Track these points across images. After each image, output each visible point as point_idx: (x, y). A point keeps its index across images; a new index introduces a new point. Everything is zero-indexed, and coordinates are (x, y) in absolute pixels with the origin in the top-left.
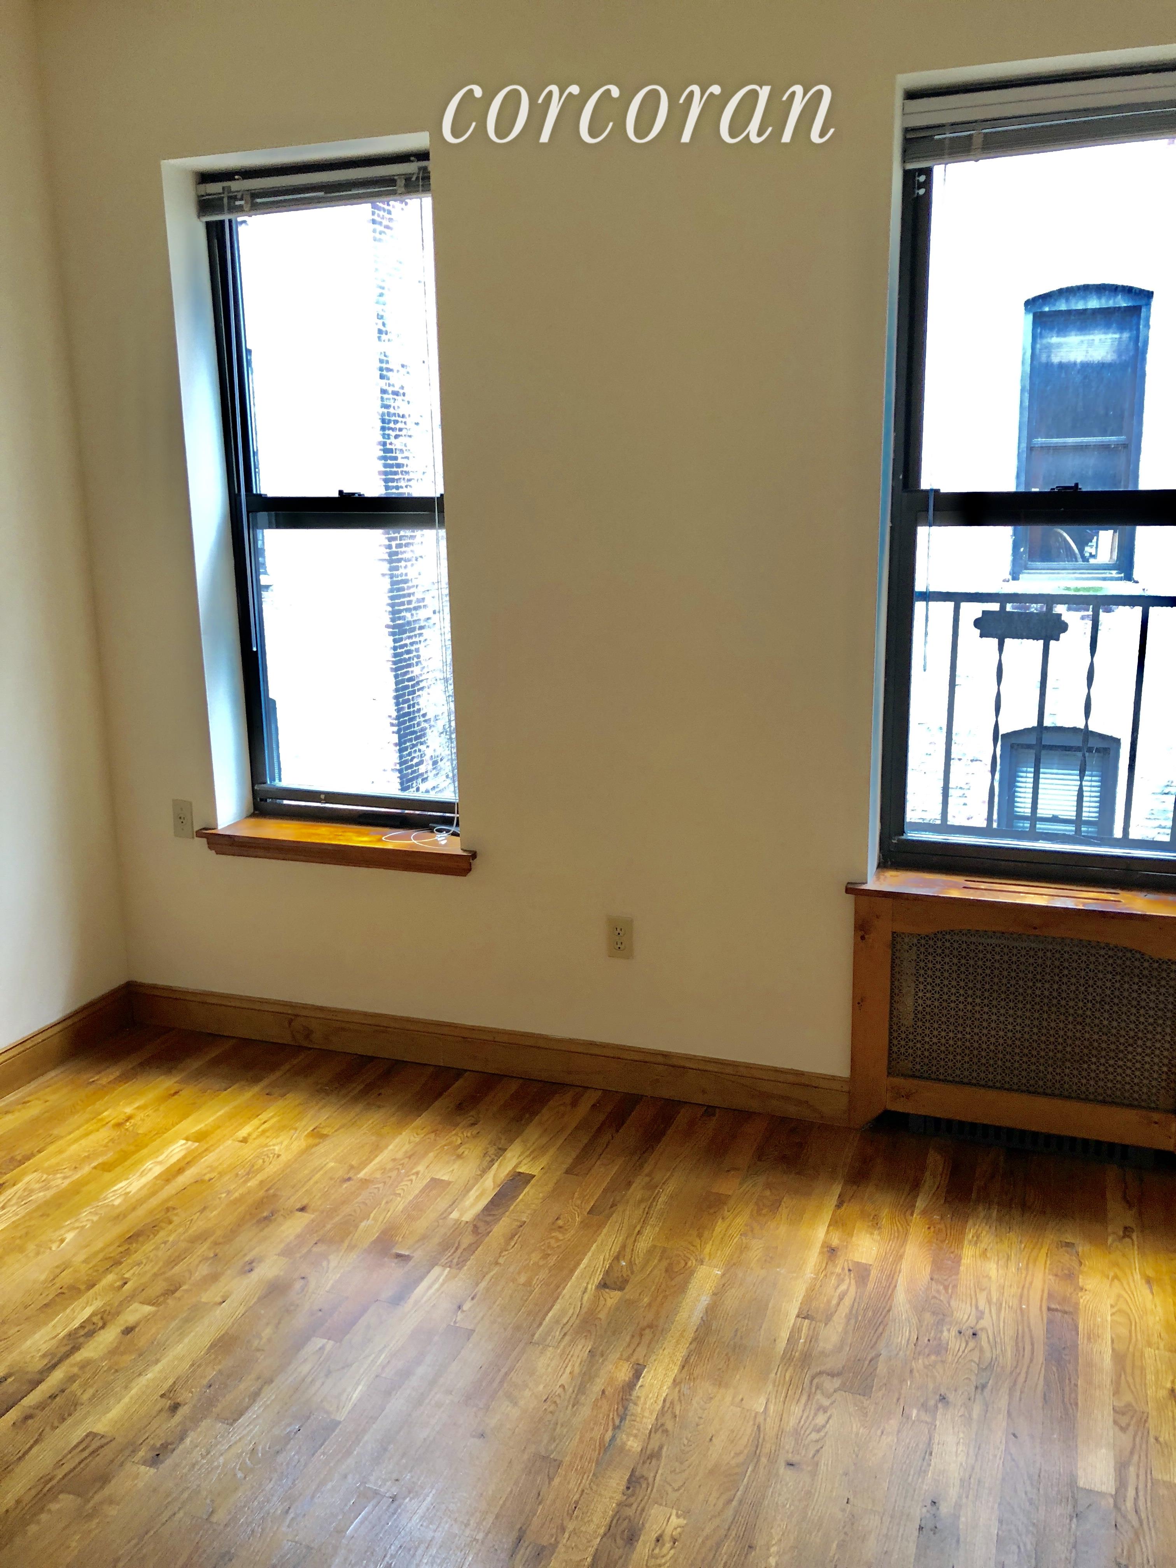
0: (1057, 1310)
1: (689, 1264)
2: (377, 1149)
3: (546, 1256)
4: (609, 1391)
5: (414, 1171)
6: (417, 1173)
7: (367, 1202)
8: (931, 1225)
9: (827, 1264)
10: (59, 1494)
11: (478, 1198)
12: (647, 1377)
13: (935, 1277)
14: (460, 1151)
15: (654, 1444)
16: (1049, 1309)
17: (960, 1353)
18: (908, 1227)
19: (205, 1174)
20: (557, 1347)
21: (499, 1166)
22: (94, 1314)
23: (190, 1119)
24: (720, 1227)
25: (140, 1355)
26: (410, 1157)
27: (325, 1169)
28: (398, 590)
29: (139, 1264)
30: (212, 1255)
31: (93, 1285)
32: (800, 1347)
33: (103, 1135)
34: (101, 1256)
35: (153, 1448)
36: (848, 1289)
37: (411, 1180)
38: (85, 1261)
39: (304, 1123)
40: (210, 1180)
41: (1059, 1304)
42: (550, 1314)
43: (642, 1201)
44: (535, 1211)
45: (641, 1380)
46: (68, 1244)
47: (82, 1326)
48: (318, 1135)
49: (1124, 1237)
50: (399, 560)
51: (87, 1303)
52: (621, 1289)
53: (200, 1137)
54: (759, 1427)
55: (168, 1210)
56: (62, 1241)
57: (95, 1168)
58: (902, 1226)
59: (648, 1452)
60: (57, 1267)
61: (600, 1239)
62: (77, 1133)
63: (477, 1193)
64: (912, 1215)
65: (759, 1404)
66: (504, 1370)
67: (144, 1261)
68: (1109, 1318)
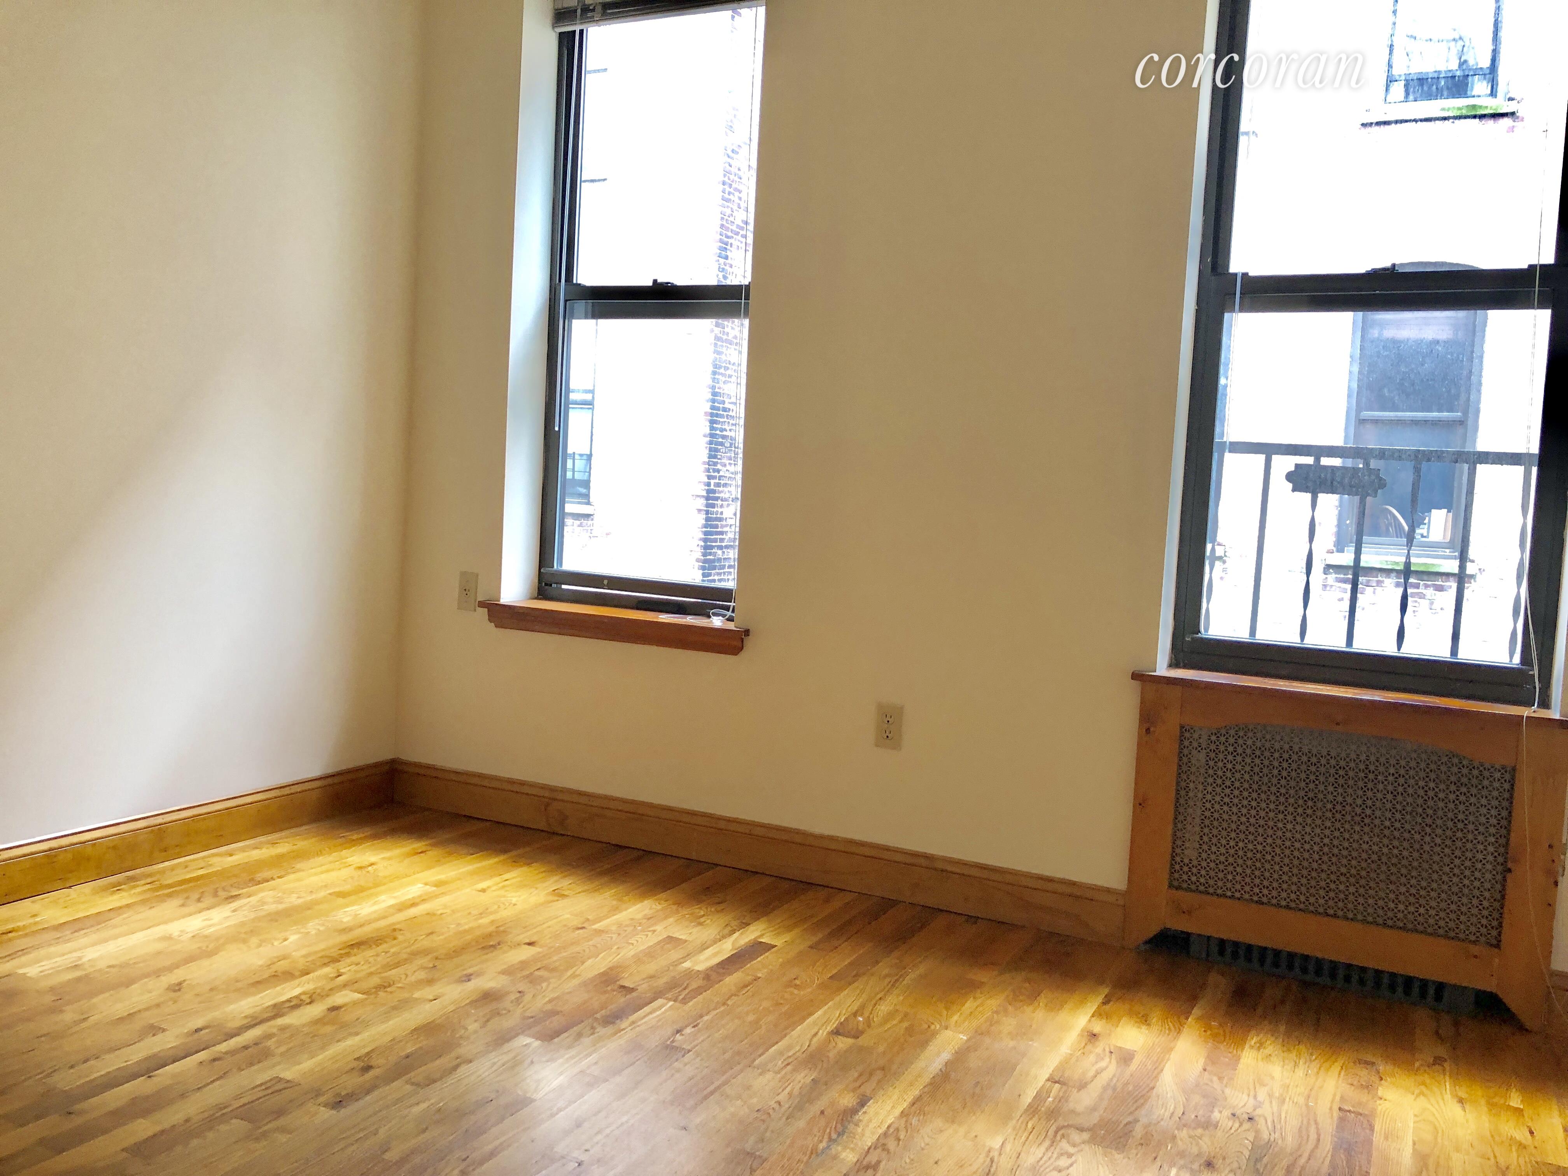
0: (1349, 1111)
1: (933, 1027)
2: (616, 910)
3: (778, 1004)
4: (828, 1112)
5: (651, 929)
6: (654, 931)
7: (598, 945)
8: (1208, 1028)
9: (1086, 1044)
10: (231, 1119)
11: (715, 955)
12: (871, 1108)
13: (1208, 1068)
14: (702, 920)
15: (873, 1158)
16: (1340, 1109)
17: (1232, 1131)
18: (1182, 1028)
19: (438, 910)
20: (778, 1072)
21: (742, 934)
22: (304, 993)
23: (433, 870)
24: (970, 1005)
25: (342, 1027)
26: (649, 919)
27: (559, 919)
28: (712, 526)
29: (357, 964)
30: (431, 965)
31: (308, 974)
32: (1047, 1103)
33: (345, 873)
34: (320, 955)
35: (338, 1095)
36: (1107, 1067)
37: (647, 936)
38: (304, 956)
39: (544, 885)
40: (441, 914)
41: (1353, 1106)
42: (773, 1048)
43: (886, 976)
44: (772, 970)
45: (866, 1108)
46: (291, 943)
47: (289, 1001)
48: (559, 894)
49: (1434, 1064)
50: (717, 499)
51: (299, 985)
52: (856, 1037)
53: (439, 884)
54: (992, 1161)
55: (395, 930)
56: (286, 940)
57: (330, 894)
58: (1174, 1026)
59: (865, 1163)
60: (275, 957)
61: (837, 999)
62: (319, 869)
63: (714, 952)
64: (1187, 1018)
65: (996, 1142)
66: (717, 1084)
67: (362, 963)
68: (1412, 1125)
